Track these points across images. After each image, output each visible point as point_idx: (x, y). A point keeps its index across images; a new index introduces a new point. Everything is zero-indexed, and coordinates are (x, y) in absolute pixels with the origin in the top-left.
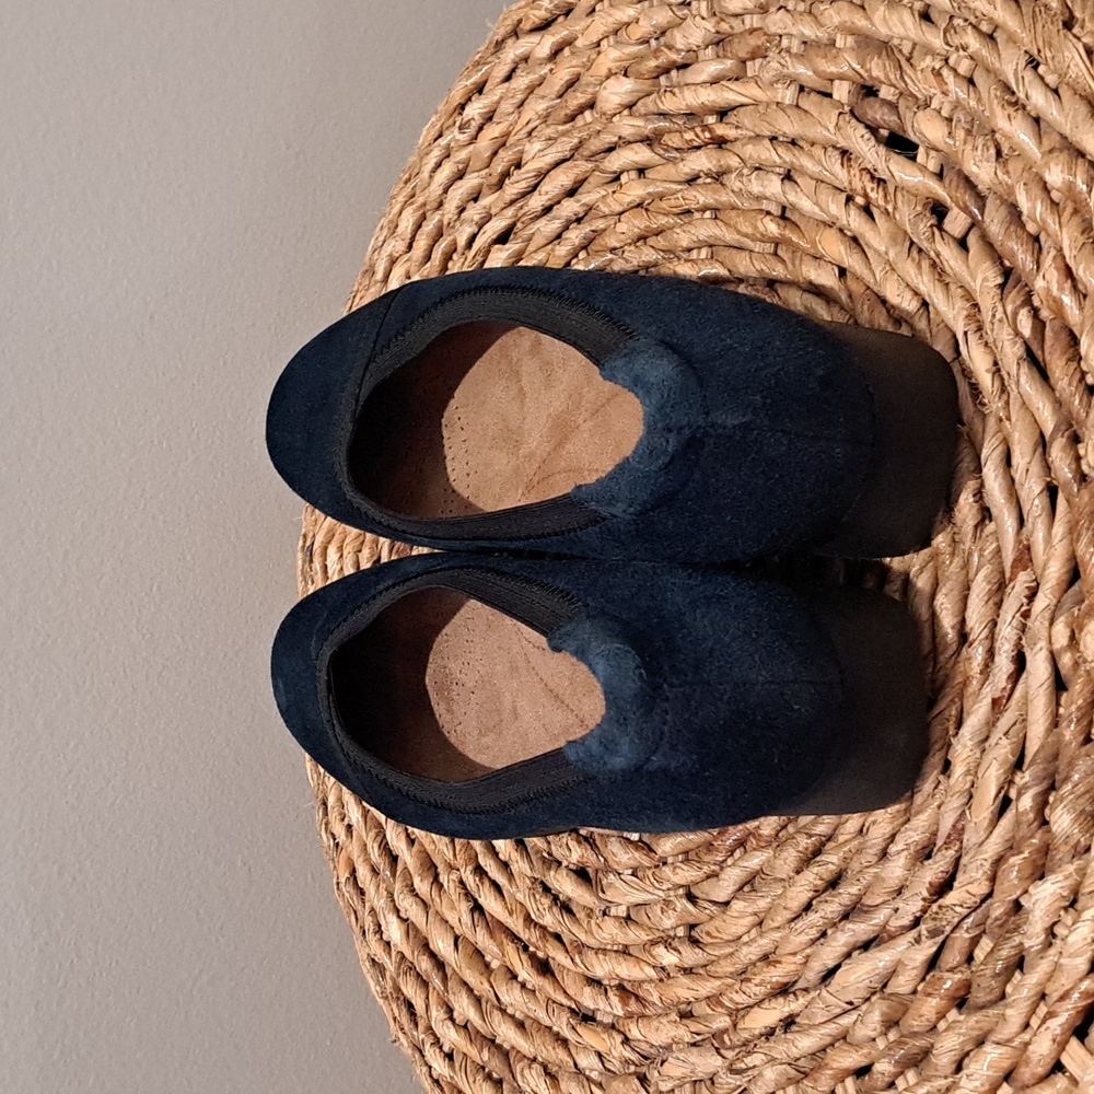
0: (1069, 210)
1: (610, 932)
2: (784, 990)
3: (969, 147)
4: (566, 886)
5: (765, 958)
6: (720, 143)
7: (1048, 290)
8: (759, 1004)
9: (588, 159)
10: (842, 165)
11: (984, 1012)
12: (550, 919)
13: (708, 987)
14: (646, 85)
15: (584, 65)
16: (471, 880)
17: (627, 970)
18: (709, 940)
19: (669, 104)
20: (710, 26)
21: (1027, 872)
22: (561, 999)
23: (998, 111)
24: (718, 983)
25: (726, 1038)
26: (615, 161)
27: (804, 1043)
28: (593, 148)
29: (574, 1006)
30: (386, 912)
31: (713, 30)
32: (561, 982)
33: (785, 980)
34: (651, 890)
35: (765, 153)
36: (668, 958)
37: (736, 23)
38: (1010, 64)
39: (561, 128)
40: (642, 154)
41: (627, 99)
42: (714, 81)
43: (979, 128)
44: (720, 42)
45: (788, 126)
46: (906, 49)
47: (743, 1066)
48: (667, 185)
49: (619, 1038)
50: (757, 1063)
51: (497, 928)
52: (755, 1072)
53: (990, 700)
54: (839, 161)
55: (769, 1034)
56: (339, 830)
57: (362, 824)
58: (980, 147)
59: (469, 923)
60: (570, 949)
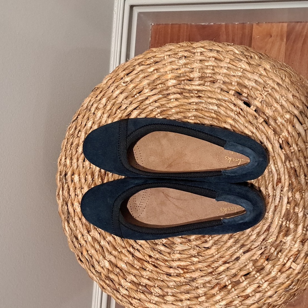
0: (289, 123)
1: (177, 256)
2: (225, 263)
3: (267, 108)
4: (162, 248)
5: (220, 257)
6: (199, 97)
7: (286, 136)
8: (221, 266)
9: (162, 95)
10: (234, 107)
11: (274, 260)
12: (158, 256)
13: (205, 264)
14: (179, 82)
15: (162, 75)
16: (131, 250)
17: (183, 263)
18: (204, 255)
19: (187, 87)
20: (200, 74)
21: (284, 235)
22: (163, 272)
23: (275, 103)
24: (208, 263)
25: (213, 273)
26: (172, 97)
27: (233, 271)
28: (165, 93)
29: (165, 273)
30: (103, 260)
31: (201, 75)
32: (161, 269)
33: (226, 260)
34: (187, 247)
35: (214, 101)
36: (195, 260)
37: (205, 74)
38: (277, 96)
39: (154, 87)
40: (178, 96)
41: (174, 85)
42: (199, 85)
43: (269, 105)
44: (201, 78)
45: (220, 97)
46: (251, 88)
47: (220, 278)
48: (184, 103)
49: (183, 278)
50: (223, 277)
51: (139, 260)
52: (222, 279)
53: (274, 206)
54: (233, 106)
55: (224, 271)
56: (83, 242)
57: (92, 240)
58: (270, 109)
59: (132, 259)
60: (163, 262)
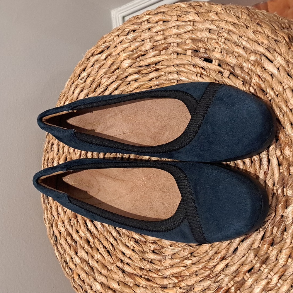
0: (256, 65)
1: (168, 262)
2: (223, 259)
3: (228, 57)
4: (152, 256)
5: (216, 253)
6: (157, 70)
7: (256, 82)
8: (218, 264)
9: (121, 80)
10: (194, 68)
11: (280, 244)
12: (148, 266)
13: (201, 266)
14: (134, 61)
15: (116, 59)
16: (120, 265)
17: (176, 270)
18: (198, 254)
19: (142, 63)
20: (151, 44)
21: (284, 207)
22: (158, 286)
23: (235, 48)
24: (204, 264)
25: (211, 275)
26: (129, 79)
27: (234, 268)
28: (122, 77)
29: (160, 286)
30: (94, 283)
31: (152, 45)
32: (155, 282)
33: (223, 256)
34: (178, 248)
35: (173, 69)
36: (188, 262)
37: (157, 43)
38: (235, 38)
39: (110, 75)
40: (136, 76)
41: (130, 65)
42: (154, 56)
43: (230, 53)
44: (154, 48)
45: (177, 62)
46: (206, 40)
47: (218, 280)
48: (144, 82)
49: (178, 288)
50: (222, 278)
51: (131, 275)
52: (222, 280)
53: (263, 173)
54: (193, 67)
55: (223, 270)
56: (72, 266)
57: (80, 262)
58: (231, 56)
59: (123, 276)
60: (156, 272)
